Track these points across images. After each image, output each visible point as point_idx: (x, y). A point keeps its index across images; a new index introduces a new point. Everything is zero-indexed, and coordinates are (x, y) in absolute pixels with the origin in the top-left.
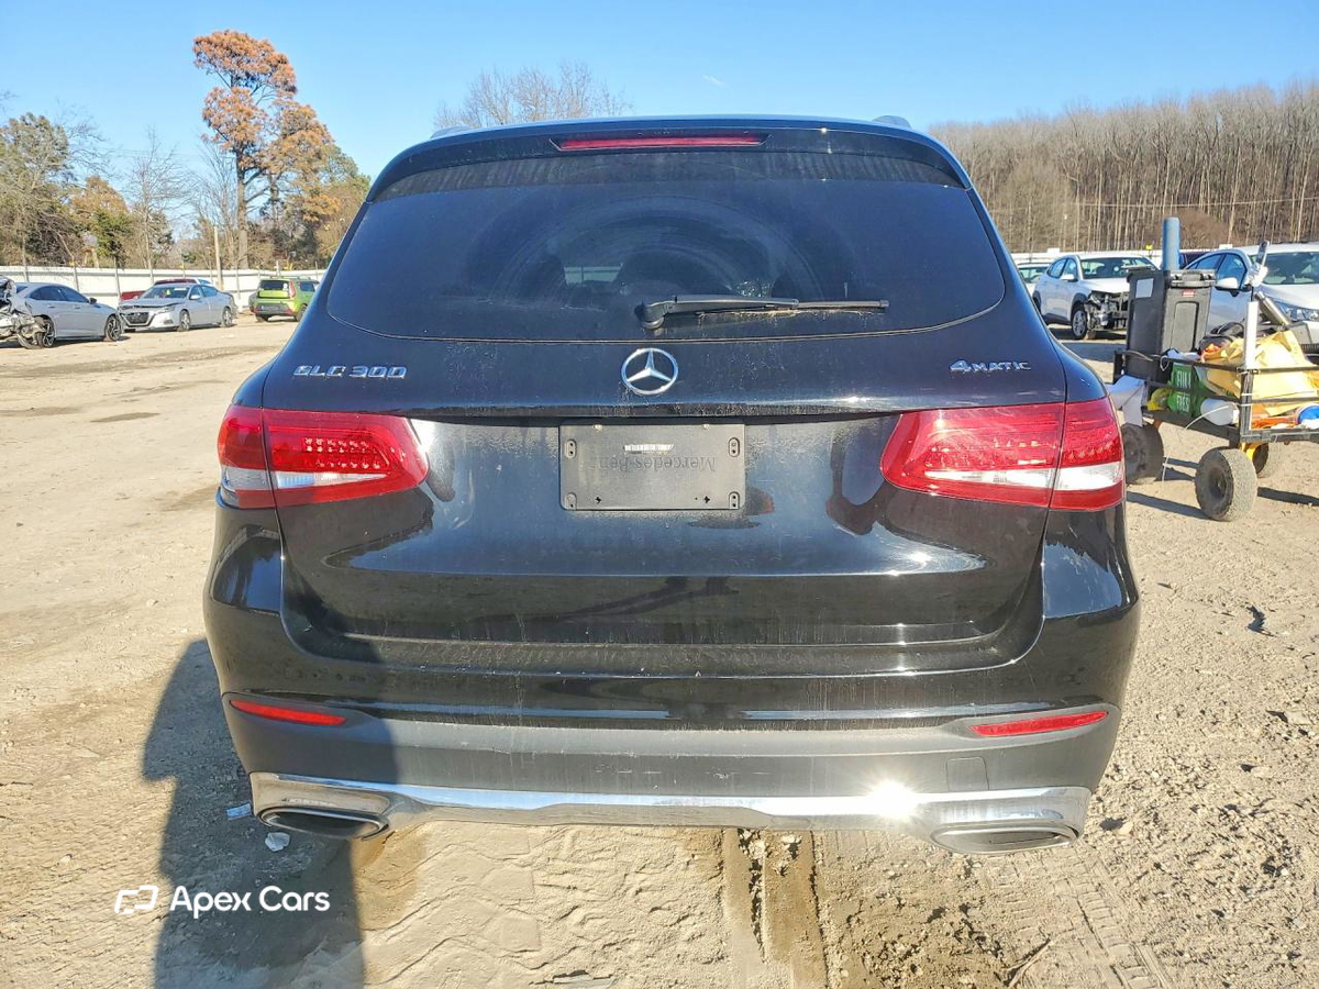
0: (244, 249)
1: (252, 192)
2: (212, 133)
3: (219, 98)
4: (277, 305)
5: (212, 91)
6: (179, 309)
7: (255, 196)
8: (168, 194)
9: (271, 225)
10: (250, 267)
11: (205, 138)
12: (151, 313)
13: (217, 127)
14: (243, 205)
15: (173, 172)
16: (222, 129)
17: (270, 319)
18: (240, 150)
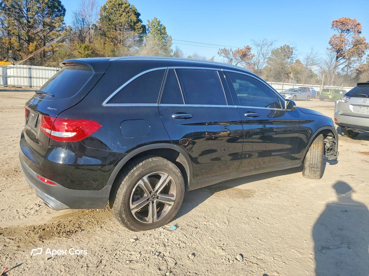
0: (333, 80)
1: (339, 64)
2: (330, 47)
3: (335, 37)
4: (326, 96)
5: (333, 35)
6: (293, 95)
7: (340, 65)
8: (313, 64)
9: (345, 73)
10: (333, 85)
11: (328, 49)
12: (286, 95)
13: (332, 45)
14: (336, 67)
15: (315, 59)
16: (334, 46)
17: (324, 100)
18: (338, 51)
